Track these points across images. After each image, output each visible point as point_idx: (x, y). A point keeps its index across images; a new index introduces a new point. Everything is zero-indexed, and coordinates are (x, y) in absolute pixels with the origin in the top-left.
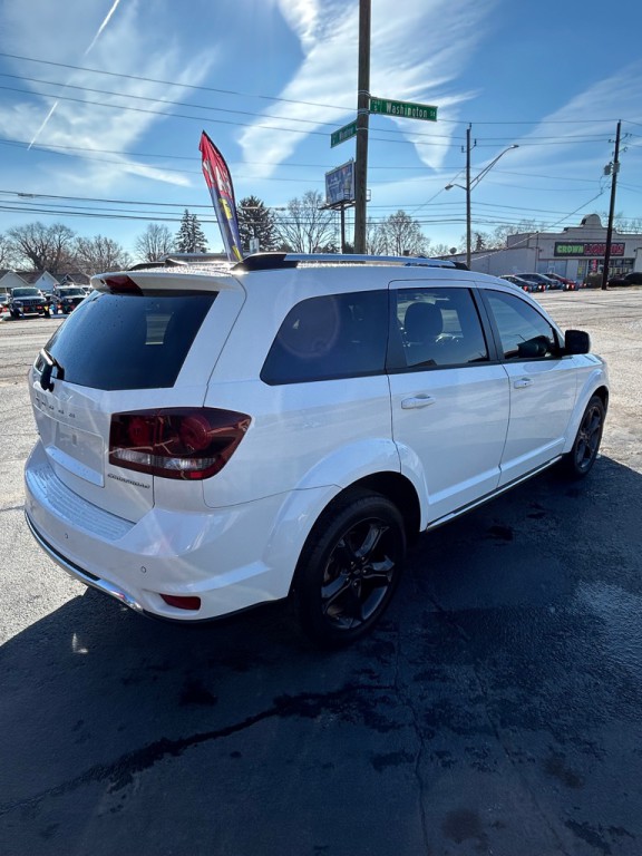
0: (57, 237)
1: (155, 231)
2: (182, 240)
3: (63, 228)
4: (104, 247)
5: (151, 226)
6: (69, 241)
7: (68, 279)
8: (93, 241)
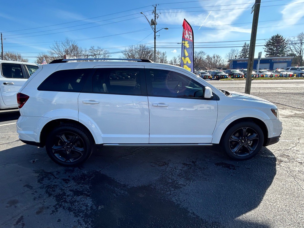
0: (200, 55)
1: (233, 51)
2: (242, 54)
3: (202, 52)
4: (216, 58)
5: (232, 50)
6: (204, 56)
7: (200, 69)
8: (212, 56)
